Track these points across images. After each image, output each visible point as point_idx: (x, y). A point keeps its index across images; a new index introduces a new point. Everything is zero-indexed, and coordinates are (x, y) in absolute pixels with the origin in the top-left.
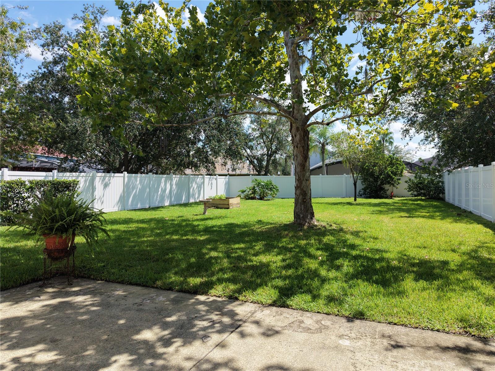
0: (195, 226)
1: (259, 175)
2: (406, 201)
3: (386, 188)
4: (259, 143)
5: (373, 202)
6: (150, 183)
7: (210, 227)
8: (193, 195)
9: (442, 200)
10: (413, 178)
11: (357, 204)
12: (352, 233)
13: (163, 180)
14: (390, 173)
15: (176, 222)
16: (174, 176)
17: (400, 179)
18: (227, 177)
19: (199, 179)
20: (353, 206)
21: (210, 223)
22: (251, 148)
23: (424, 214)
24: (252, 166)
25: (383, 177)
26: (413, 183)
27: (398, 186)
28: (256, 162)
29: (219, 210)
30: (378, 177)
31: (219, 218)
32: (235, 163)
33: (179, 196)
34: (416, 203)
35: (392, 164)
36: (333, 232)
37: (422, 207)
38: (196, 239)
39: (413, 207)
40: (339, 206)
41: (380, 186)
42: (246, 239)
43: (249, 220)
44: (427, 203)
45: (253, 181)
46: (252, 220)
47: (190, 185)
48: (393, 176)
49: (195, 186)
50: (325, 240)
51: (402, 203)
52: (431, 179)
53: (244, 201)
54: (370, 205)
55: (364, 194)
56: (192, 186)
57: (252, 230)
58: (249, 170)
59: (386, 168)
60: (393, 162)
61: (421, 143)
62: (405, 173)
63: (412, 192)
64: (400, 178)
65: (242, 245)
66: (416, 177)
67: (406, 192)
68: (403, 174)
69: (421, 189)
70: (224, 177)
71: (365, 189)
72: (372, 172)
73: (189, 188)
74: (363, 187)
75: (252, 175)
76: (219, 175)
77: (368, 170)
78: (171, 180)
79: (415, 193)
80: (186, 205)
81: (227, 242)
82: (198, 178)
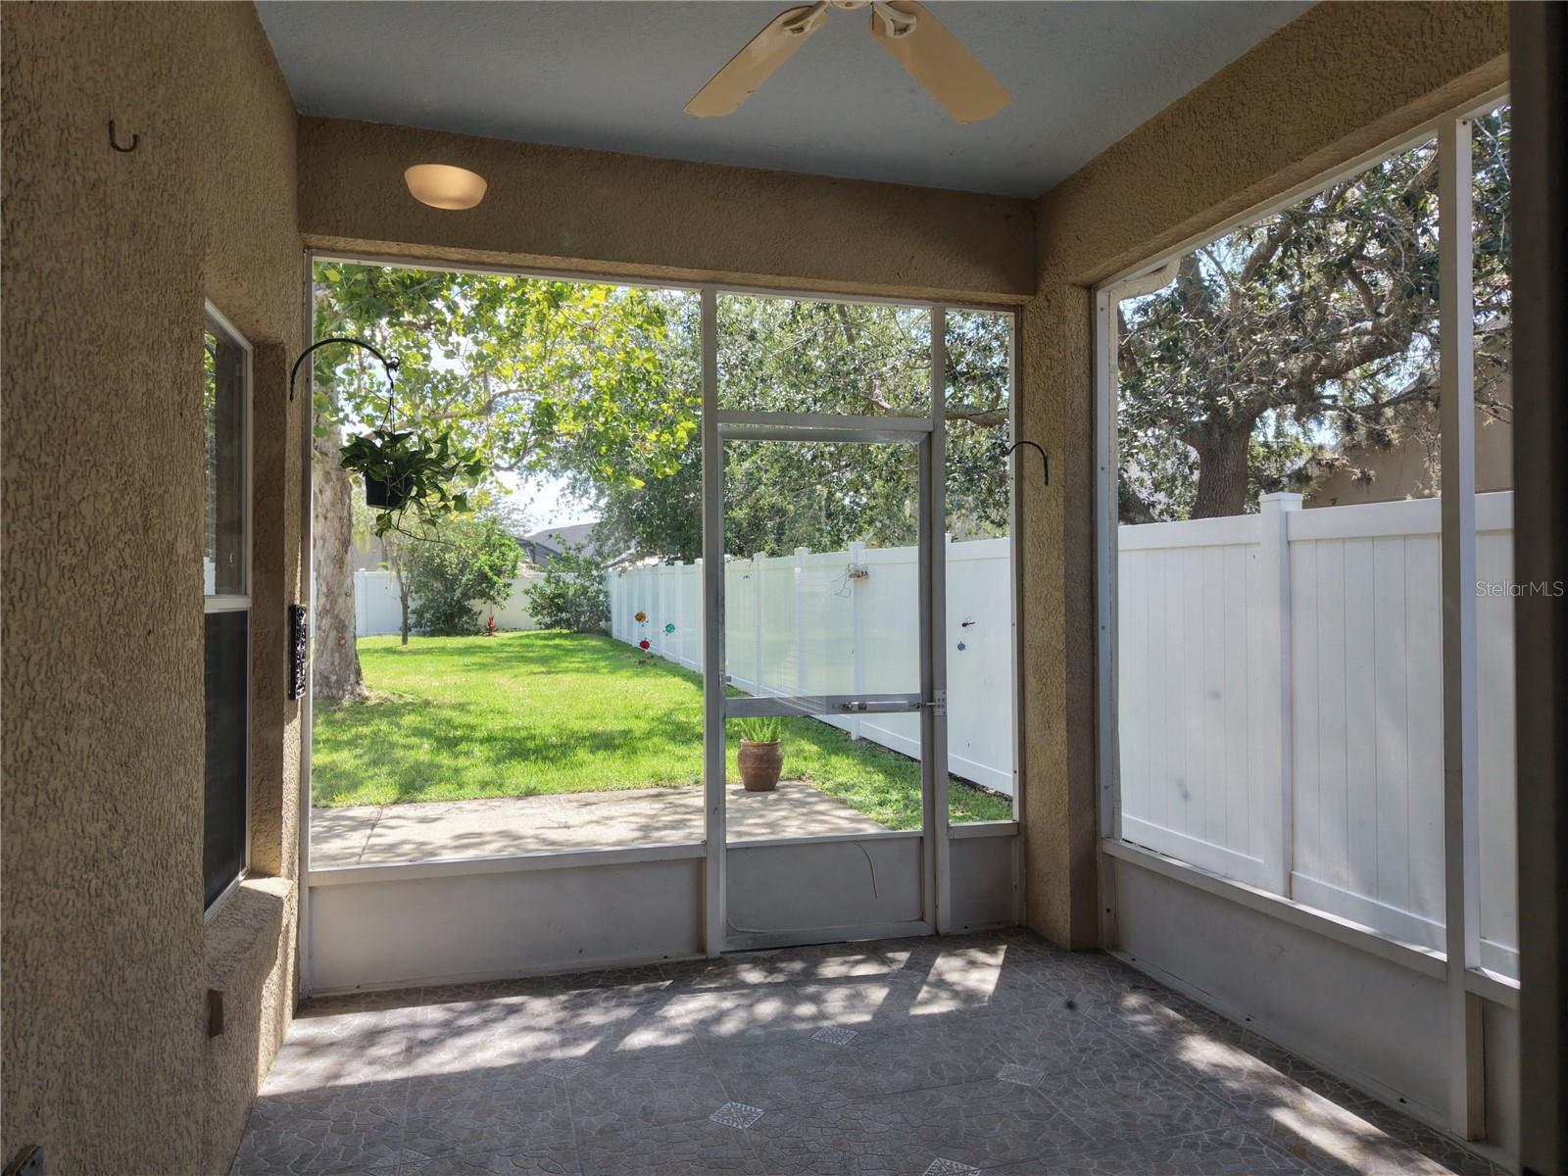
2: (527, 641)
3: (476, 609)
9: (606, 634)
10: (541, 583)
11: (409, 653)
14: (487, 568)
17: (510, 585)
20: (398, 658)
23: (578, 665)
25: (468, 580)
26: (542, 595)
27: (503, 602)
34: (552, 643)
35: (489, 545)
37: (568, 652)
39: (548, 652)
44: (576, 643)
48: (495, 578)
51: (522, 645)
52: (582, 585)
59: (475, 556)
60: (493, 539)
61: (561, 500)
62: (523, 569)
63: (540, 616)
64: (509, 581)
66: (548, 581)
67: (525, 618)
68: (517, 572)
69: (560, 609)
72: (441, 565)
77: (431, 559)
79: (548, 620)
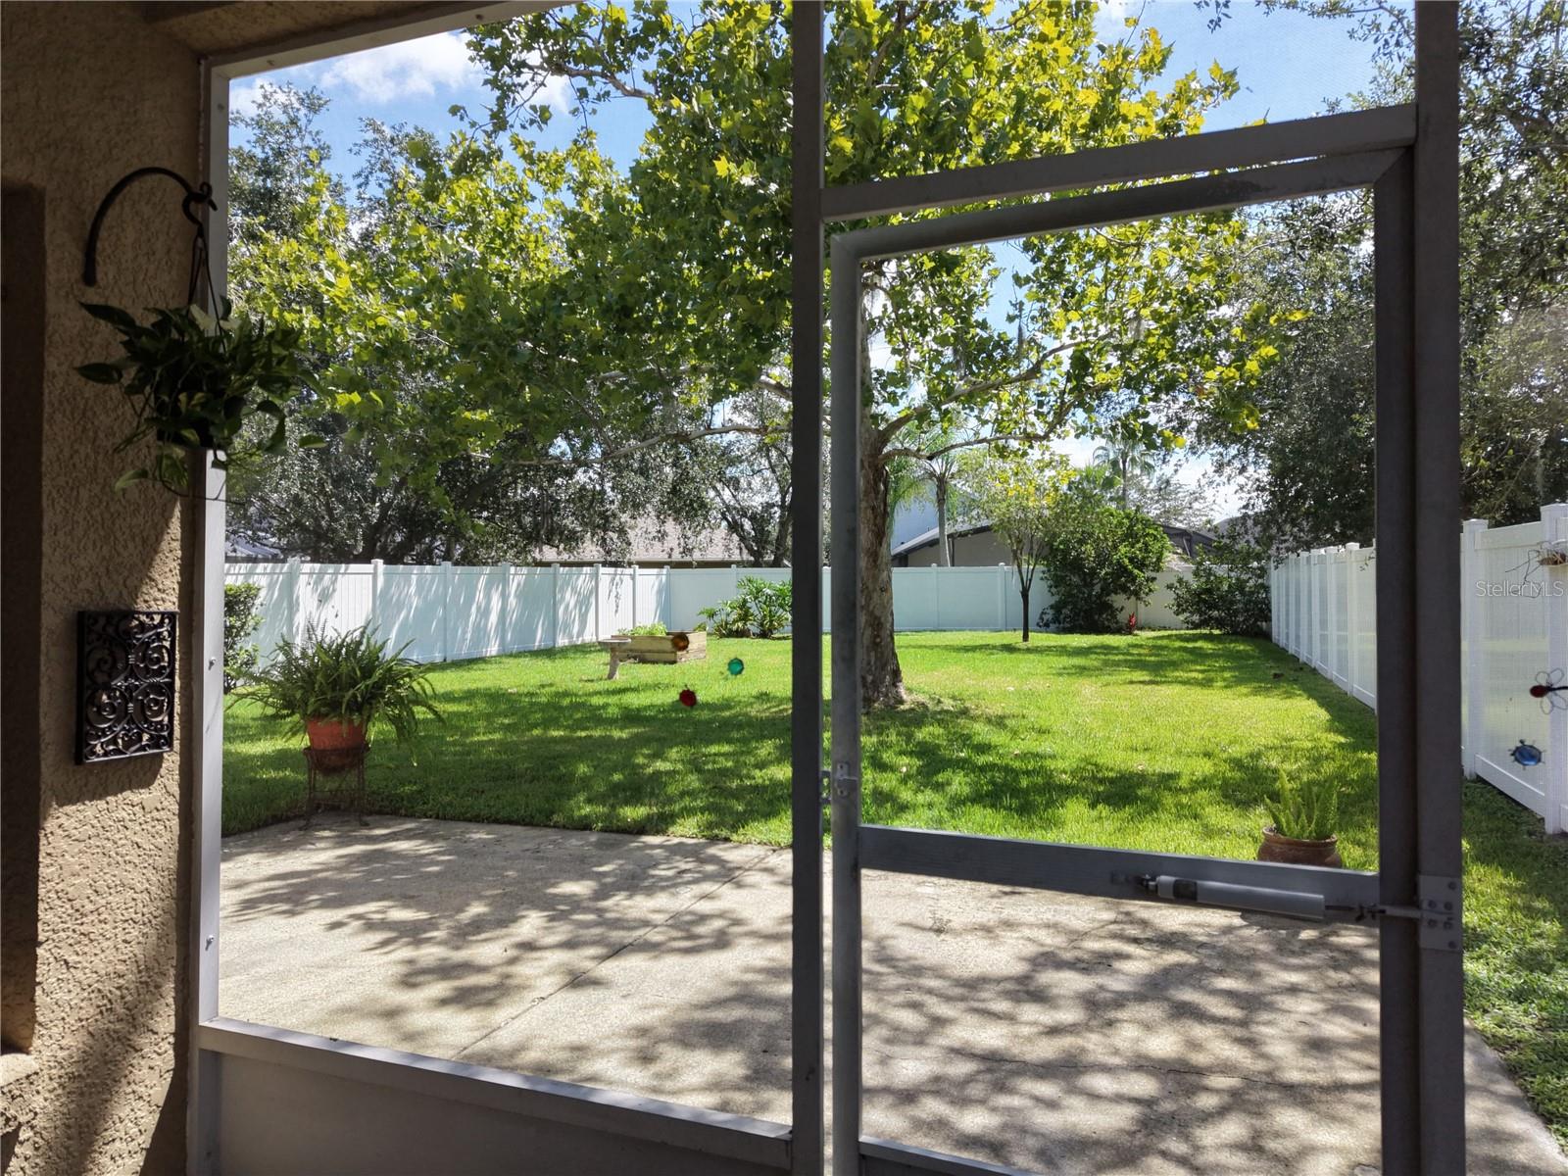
0: (599, 708)
1: (756, 564)
2: (1164, 642)
3: (1116, 605)
4: (756, 468)
5: (1075, 644)
6: (446, 589)
7: (638, 710)
8: (567, 626)
11: (1029, 650)
12: (989, 721)
13: (482, 582)
14: (1126, 561)
15: (544, 699)
16: (513, 570)
17: (1154, 579)
18: (664, 571)
19: (583, 578)
20: (1013, 656)
21: (634, 700)
22: (734, 484)
24: (735, 537)
25: (1107, 574)
26: (1189, 590)
27: (1148, 599)
28: (747, 525)
29: (649, 667)
30: (1093, 572)
31: (656, 686)
32: (689, 533)
33: (526, 628)
34: (1190, 645)
35: (1131, 536)
36: (943, 718)
37: (1200, 657)
38: (611, 737)
40: (978, 655)
41: (1099, 596)
42: (735, 735)
43: (735, 692)
44: (1221, 646)
45: (740, 585)
46: (745, 693)
47: (559, 596)
49: (570, 598)
50: (922, 734)
51: (1154, 647)
53: (716, 642)
54: (1063, 651)
55: (1056, 620)
56: (563, 598)
57: (746, 714)
58: (727, 548)
59: (1115, 547)
60: (1135, 529)
62: (1170, 560)
63: (1187, 614)
65: (726, 748)
66: (1196, 574)
67: (1169, 616)
68: (1164, 565)
70: (655, 571)
71: (1057, 608)
72: (1077, 558)
73: (555, 604)
74: (1053, 600)
75: (739, 564)
76: (643, 565)
77: (1066, 553)
78: (505, 582)
80: (549, 653)
81: (689, 742)
82: (580, 574)
